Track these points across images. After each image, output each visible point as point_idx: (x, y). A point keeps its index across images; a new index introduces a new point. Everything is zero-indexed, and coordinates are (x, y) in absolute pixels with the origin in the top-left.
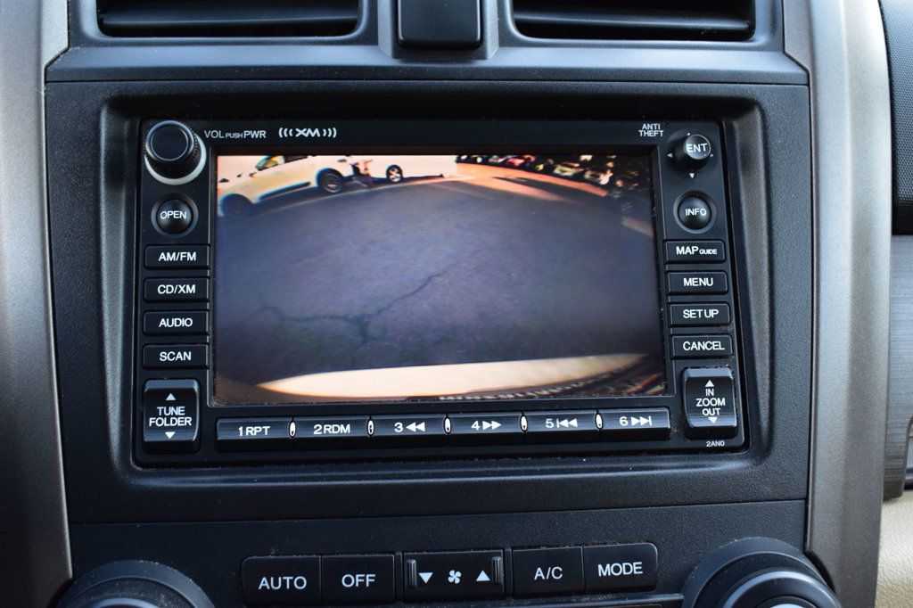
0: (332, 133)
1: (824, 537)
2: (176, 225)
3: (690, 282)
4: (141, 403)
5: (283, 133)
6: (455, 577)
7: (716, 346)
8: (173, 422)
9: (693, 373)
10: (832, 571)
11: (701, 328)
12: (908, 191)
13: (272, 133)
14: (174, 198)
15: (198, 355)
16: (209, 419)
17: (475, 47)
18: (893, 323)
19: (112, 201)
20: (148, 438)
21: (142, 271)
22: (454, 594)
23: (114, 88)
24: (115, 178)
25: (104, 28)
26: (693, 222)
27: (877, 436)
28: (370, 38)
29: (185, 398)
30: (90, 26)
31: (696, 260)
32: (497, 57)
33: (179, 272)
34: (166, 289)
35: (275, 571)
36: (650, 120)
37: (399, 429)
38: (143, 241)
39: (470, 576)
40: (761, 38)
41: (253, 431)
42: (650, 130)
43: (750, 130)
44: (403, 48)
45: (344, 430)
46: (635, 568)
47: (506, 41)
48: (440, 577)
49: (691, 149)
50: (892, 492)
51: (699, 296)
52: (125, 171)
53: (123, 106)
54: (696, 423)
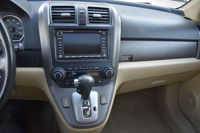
0: (73, 31)
1: (113, 65)
2: (60, 40)
3: (103, 45)
4: (58, 55)
5: (69, 31)
6: (84, 68)
7: (105, 50)
8: (61, 56)
9: (103, 52)
10: (114, 68)
11: (104, 48)
12: (122, 37)
13: (68, 31)
14: (60, 37)
15: (62, 50)
16: (64, 56)
17: (85, 24)
18: (120, 48)
19: (55, 38)
20: (59, 57)
21: (58, 43)
22: (84, 70)
23: (54, 28)
24: (55, 36)
25: (53, 22)
26: (104, 40)
27: (118, 57)
28: (76, 23)
29: (61, 54)
30: (52, 22)
31: (104, 43)
32: (87, 25)
33: (61, 44)
34: (60, 45)
35: (69, 68)
36: (100, 30)
37: (79, 57)
38: (57, 41)
39: (85, 68)
40: (110, 23)
41: (67, 57)
42: (100, 32)
43: (108, 32)
44: (79, 24)
45: (75, 57)
46: (98, 68)
47: (88, 24)
48: (83, 68)
49: (103, 33)
50: (120, 62)
51: (104, 46)
52: (56, 35)
53: (55, 29)
54: (103, 56)
